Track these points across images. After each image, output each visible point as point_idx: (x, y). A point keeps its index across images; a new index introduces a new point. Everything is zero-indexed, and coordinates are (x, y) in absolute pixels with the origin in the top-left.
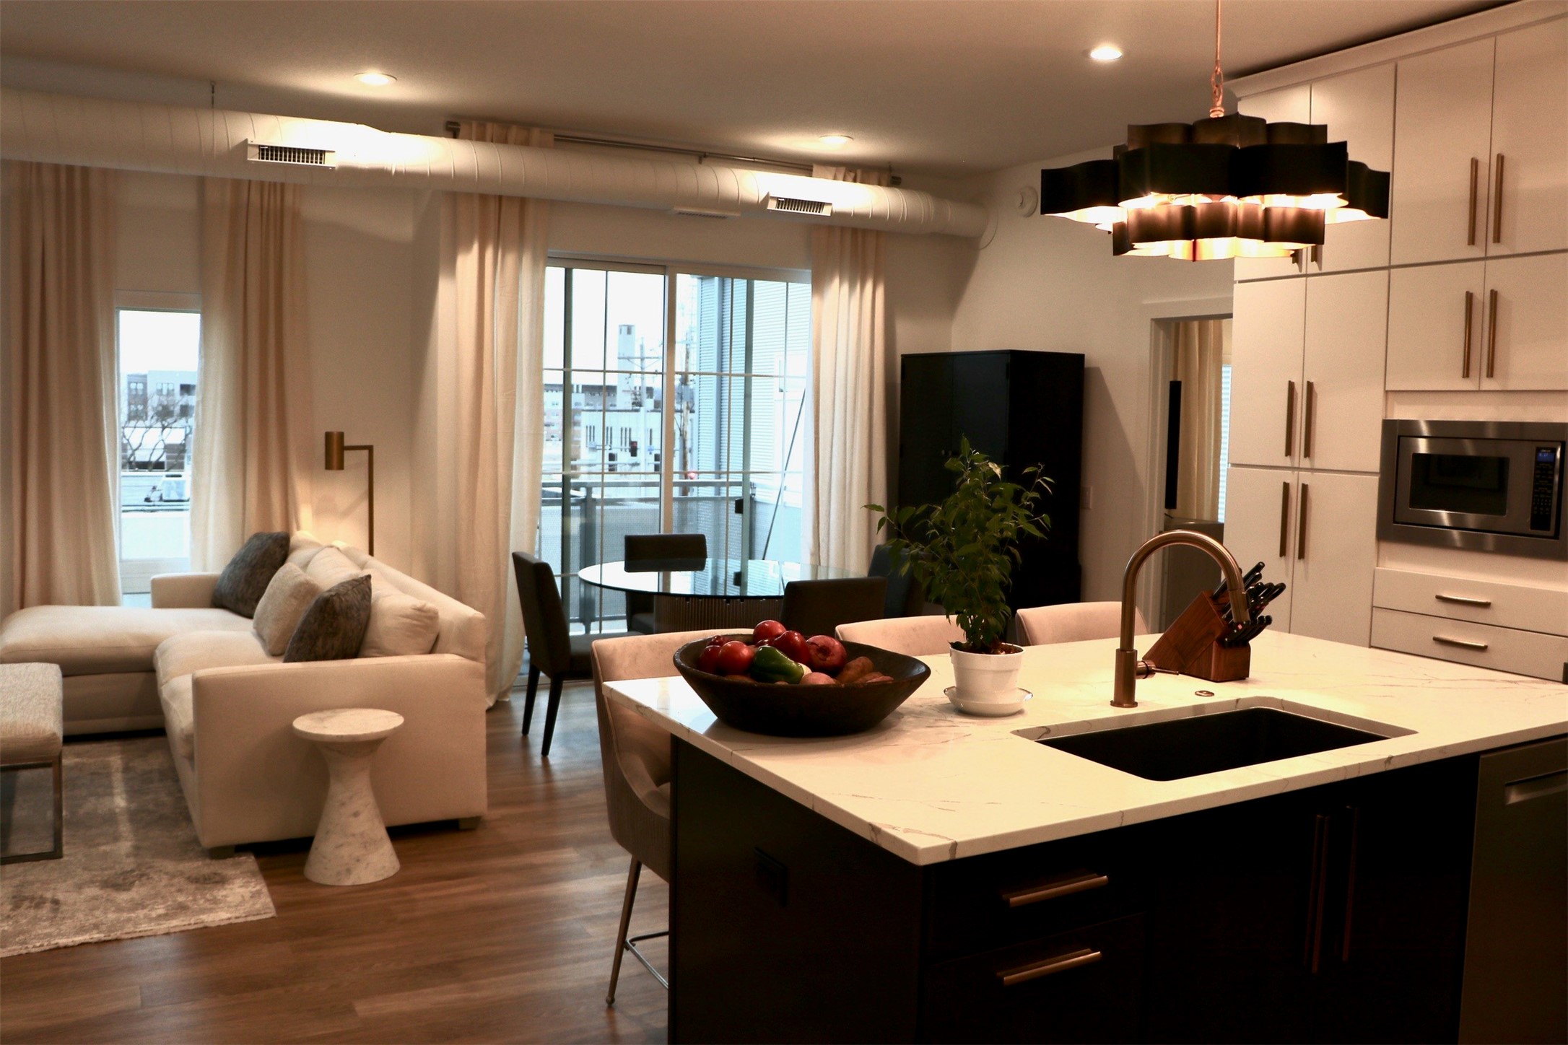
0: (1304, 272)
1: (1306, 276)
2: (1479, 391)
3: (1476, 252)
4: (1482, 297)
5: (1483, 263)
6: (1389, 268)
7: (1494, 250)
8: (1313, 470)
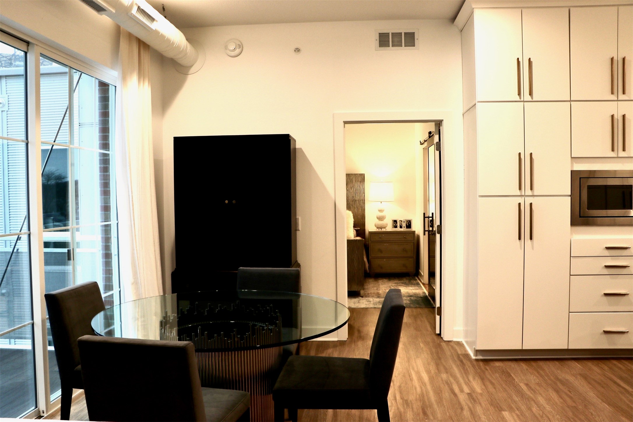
0: (522, 100)
1: (524, 101)
2: (618, 157)
3: (614, 97)
4: (618, 117)
5: (616, 102)
6: (570, 101)
7: (621, 97)
8: (533, 196)
